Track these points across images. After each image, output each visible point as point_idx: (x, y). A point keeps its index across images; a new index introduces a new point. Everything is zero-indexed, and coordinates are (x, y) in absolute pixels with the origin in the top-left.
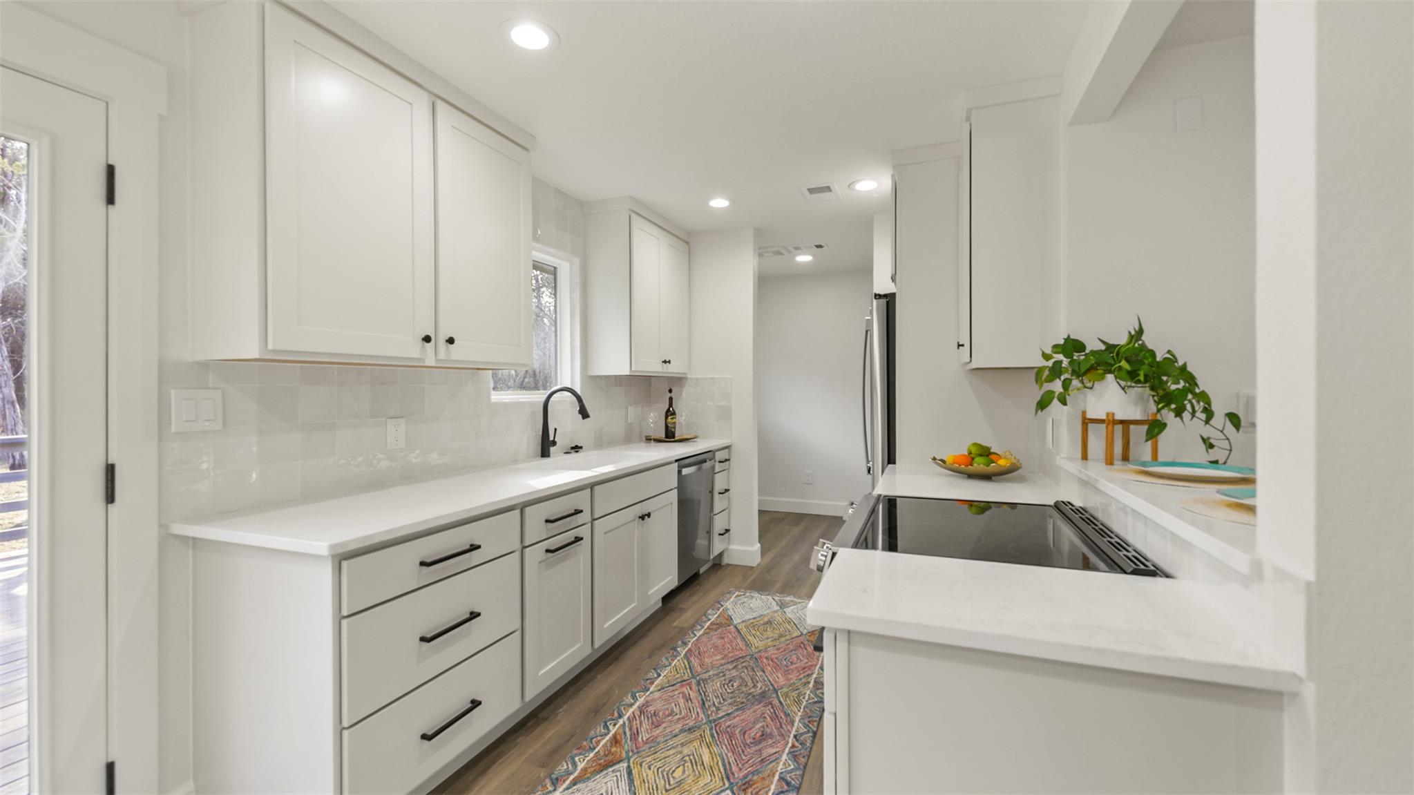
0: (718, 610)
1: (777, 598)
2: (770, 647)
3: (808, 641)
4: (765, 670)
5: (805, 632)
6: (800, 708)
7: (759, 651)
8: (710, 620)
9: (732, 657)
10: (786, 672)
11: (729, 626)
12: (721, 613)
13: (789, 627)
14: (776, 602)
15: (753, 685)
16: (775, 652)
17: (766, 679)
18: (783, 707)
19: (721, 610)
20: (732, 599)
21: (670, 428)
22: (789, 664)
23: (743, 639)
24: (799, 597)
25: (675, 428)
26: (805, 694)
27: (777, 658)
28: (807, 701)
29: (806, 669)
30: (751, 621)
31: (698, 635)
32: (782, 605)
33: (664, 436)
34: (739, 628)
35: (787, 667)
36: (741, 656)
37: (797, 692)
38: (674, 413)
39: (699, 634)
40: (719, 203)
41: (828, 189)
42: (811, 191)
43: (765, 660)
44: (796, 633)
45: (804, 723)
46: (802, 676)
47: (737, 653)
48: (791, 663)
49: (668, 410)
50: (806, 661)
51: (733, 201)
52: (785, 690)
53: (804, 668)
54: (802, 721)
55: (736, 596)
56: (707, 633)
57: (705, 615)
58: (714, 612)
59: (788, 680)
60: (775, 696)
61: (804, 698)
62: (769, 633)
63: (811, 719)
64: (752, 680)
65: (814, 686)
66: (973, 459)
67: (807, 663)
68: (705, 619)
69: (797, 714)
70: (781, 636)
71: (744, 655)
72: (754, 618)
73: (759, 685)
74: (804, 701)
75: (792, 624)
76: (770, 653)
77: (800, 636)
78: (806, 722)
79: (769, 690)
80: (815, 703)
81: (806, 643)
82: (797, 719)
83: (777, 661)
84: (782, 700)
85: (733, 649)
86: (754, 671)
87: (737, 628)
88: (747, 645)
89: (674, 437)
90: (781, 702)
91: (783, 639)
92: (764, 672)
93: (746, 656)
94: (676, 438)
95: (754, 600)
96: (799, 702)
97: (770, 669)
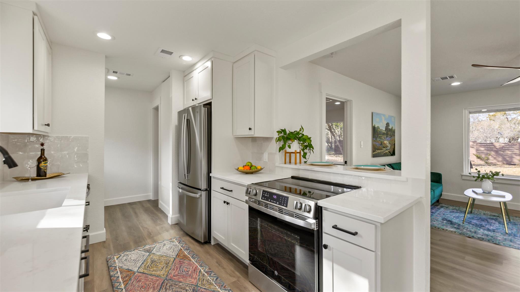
0: (117, 270)
1: (141, 250)
2: (169, 271)
3: (181, 259)
4: (181, 281)
5: (174, 256)
6: (214, 285)
7: (167, 275)
8: (118, 277)
9: (158, 286)
10: (191, 276)
11: (134, 274)
12: (119, 270)
13: (165, 258)
14: (143, 251)
15: (185, 291)
16: (175, 271)
17: (186, 284)
18: (209, 290)
19: (118, 269)
20: (117, 261)
21: (42, 170)
22: (187, 272)
23: (151, 275)
24: (152, 244)
25: (46, 169)
26: (209, 279)
27: (179, 273)
28: (213, 281)
29: (196, 270)
30: (143, 265)
31: (123, 288)
32: (149, 251)
33: (36, 176)
34: (142, 272)
35: (188, 274)
36: (161, 283)
37: (205, 281)
38: (46, 160)
39: (123, 286)
40: (104, 36)
41: (171, 53)
42: (163, 51)
43: (175, 278)
44: (172, 260)
45: (223, 289)
46: (198, 273)
47: (157, 283)
48: (187, 271)
49: (41, 157)
50: (191, 267)
51: (114, 38)
52: (200, 283)
53: (195, 270)
54: (222, 289)
55: (117, 259)
56: (127, 284)
57: (112, 276)
58: (115, 272)
59: (196, 278)
60: (199, 288)
61: (210, 281)
62: (160, 266)
63: (223, 286)
64: (181, 289)
65: (207, 274)
66: (250, 168)
67: (193, 268)
68: (115, 278)
69: (217, 288)
70: (167, 264)
71: (162, 281)
72: (142, 263)
73: (187, 288)
74: (212, 282)
75: (165, 256)
76: (173, 273)
77: (175, 259)
78: (223, 288)
79: (194, 288)
80: (217, 279)
81: (181, 260)
82: (219, 290)
83: (180, 275)
84: (204, 288)
85: (153, 282)
86: (177, 285)
87: (140, 272)
88: (157, 277)
89: (46, 176)
90: (205, 289)
91: (170, 264)
92: (181, 282)
93: (164, 281)
94: (47, 177)
95: (130, 256)
96: (211, 284)
97: (181, 279)
